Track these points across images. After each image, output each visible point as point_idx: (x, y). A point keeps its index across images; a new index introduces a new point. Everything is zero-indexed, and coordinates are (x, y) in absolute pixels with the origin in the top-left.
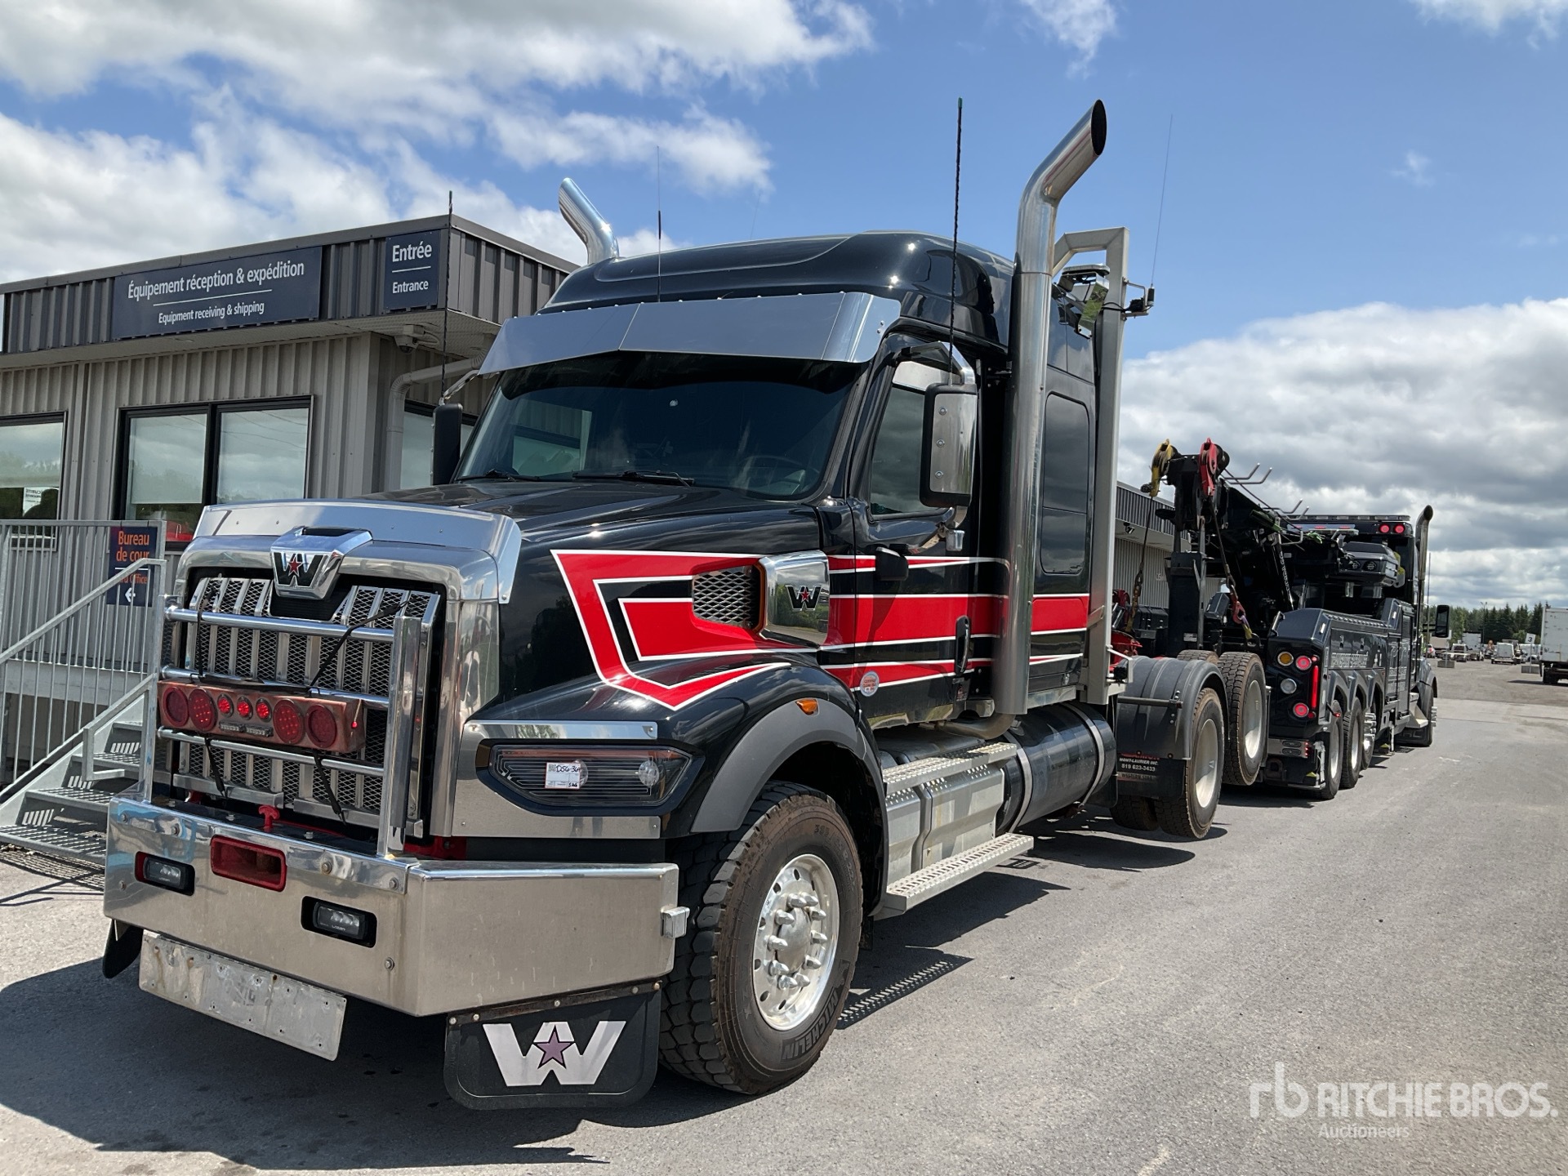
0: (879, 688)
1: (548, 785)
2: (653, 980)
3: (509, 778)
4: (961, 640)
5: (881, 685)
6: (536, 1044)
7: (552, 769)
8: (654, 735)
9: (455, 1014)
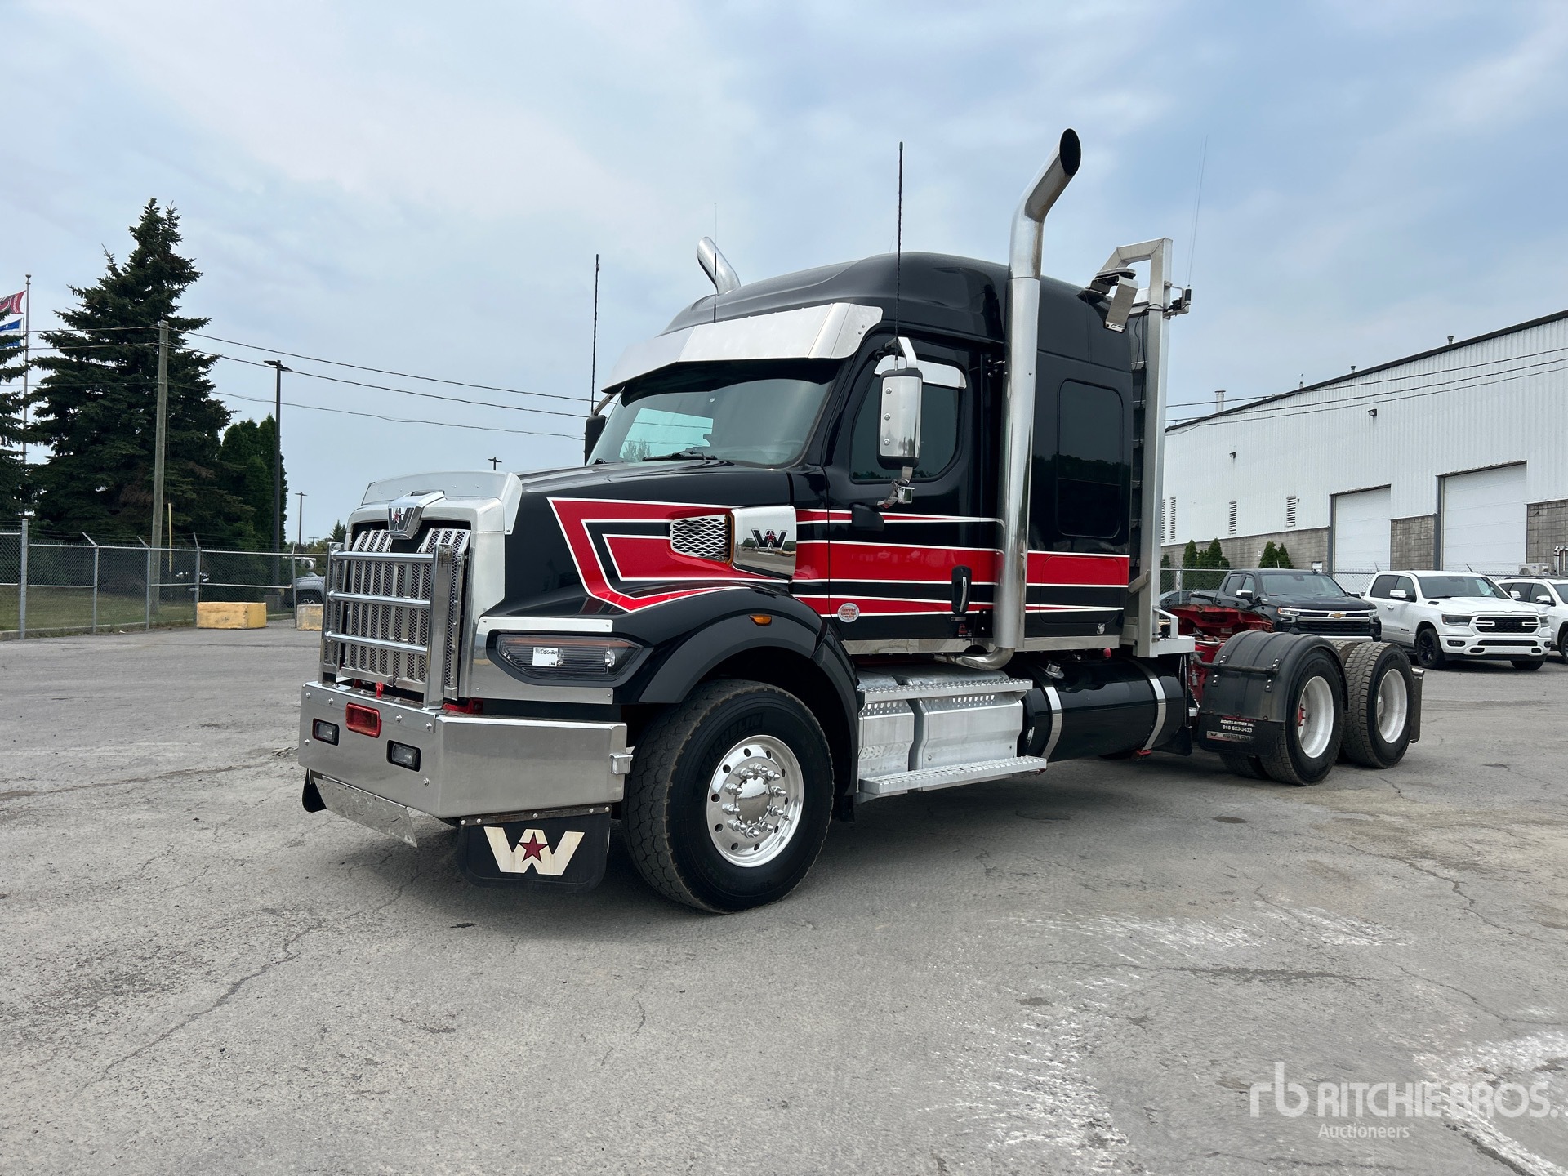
0: (859, 617)
1: (535, 663)
2: (604, 804)
3: (509, 657)
4: (959, 584)
5: (861, 615)
6: (521, 844)
7: (537, 652)
8: (610, 630)
9: (466, 817)
